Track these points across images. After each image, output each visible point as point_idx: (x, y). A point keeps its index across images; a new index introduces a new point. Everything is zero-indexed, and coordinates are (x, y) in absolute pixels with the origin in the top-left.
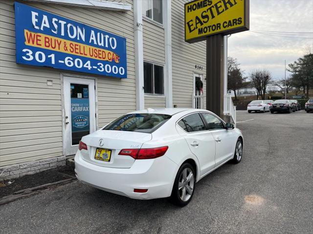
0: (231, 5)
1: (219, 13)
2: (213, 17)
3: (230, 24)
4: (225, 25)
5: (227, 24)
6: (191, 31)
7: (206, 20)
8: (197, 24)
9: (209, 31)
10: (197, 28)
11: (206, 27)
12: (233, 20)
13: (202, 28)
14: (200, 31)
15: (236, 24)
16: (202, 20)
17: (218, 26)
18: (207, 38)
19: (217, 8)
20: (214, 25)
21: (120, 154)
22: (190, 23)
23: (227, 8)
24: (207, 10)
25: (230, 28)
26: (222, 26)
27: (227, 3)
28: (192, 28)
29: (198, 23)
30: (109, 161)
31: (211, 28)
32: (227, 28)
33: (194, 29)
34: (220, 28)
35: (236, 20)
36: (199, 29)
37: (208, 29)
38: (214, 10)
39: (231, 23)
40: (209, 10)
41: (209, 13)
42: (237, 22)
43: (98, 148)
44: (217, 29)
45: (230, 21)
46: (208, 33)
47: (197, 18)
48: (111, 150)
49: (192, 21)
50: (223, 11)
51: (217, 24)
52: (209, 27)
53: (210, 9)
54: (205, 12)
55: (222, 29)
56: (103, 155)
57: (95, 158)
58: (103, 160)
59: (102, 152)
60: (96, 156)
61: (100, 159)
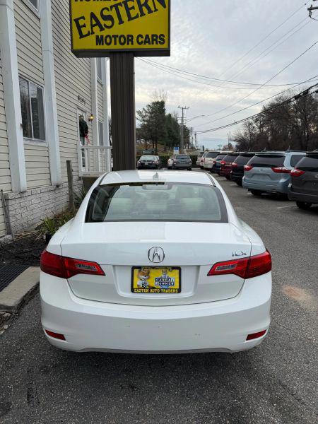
0: (150, 11)
1: (130, 18)
2: (121, 22)
3: (147, 40)
4: (140, 40)
5: (143, 40)
6: (82, 36)
7: (109, 23)
8: (92, 26)
9: (115, 44)
10: (93, 33)
11: (108, 36)
12: (153, 36)
13: (102, 36)
14: (99, 40)
15: (157, 43)
16: (102, 22)
17: (129, 39)
18: (111, 54)
19: (128, 10)
20: (122, 36)
21: (212, 273)
22: (81, 22)
23: (143, 14)
24: (111, 7)
25: (147, 46)
26: (135, 40)
27: (143, 5)
28: (85, 31)
29: (95, 25)
30: (179, 291)
31: (117, 39)
32: (143, 46)
33: (88, 34)
34: (132, 44)
35: (156, 36)
36: (97, 37)
37: (113, 39)
38: (122, 10)
39: (149, 39)
40: (114, 9)
41: (113, 13)
42: (159, 40)
44: (128, 44)
45: (147, 36)
46: (112, 47)
47: (93, 16)
49: (83, 18)
50: (137, 17)
51: (129, 36)
52: (115, 36)
53: (116, 6)
54: (107, 9)
55: (136, 46)
56: (158, 280)
57: (133, 290)
58: (160, 292)
59: (151, 275)
60: (135, 286)
61: (151, 290)
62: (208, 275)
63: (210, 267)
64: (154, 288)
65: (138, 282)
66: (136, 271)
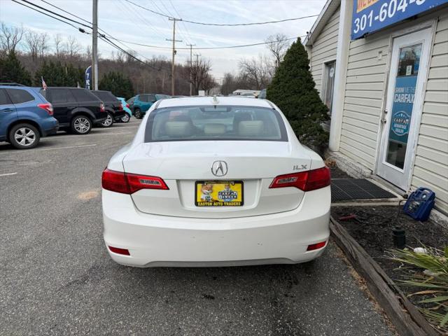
21: (275, 185)
30: (242, 204)
43: (197, 182)
48: (240, 182)
56: (221, 193)
57: (196, 204)
58: (224, 205)
59: (214, 189)
60: (199, 200)
61: (214, 203)
62: (270, 188)
63: (271, 180)
64: (217, 201)
65: (201, 196)
66: (199, 186)
